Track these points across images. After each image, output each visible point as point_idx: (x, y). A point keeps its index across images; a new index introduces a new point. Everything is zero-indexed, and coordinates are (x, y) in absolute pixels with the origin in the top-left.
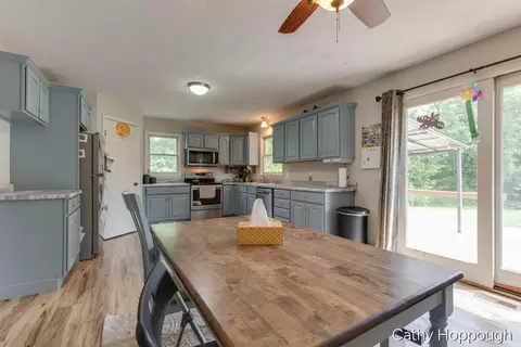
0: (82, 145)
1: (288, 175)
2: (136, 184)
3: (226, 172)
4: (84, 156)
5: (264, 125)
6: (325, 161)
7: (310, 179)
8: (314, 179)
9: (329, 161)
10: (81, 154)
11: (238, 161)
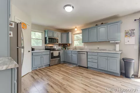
0: (11, 29)
1: (86, 47)
2: (29, 51)
3: (59, 46)
4: (12, 36)
5: (76, 29)
6: (110, 42)
7: (98, 48)
8: (100, 48)
9: (113, 42)
10: (10, 34)
11: (64, 42)
